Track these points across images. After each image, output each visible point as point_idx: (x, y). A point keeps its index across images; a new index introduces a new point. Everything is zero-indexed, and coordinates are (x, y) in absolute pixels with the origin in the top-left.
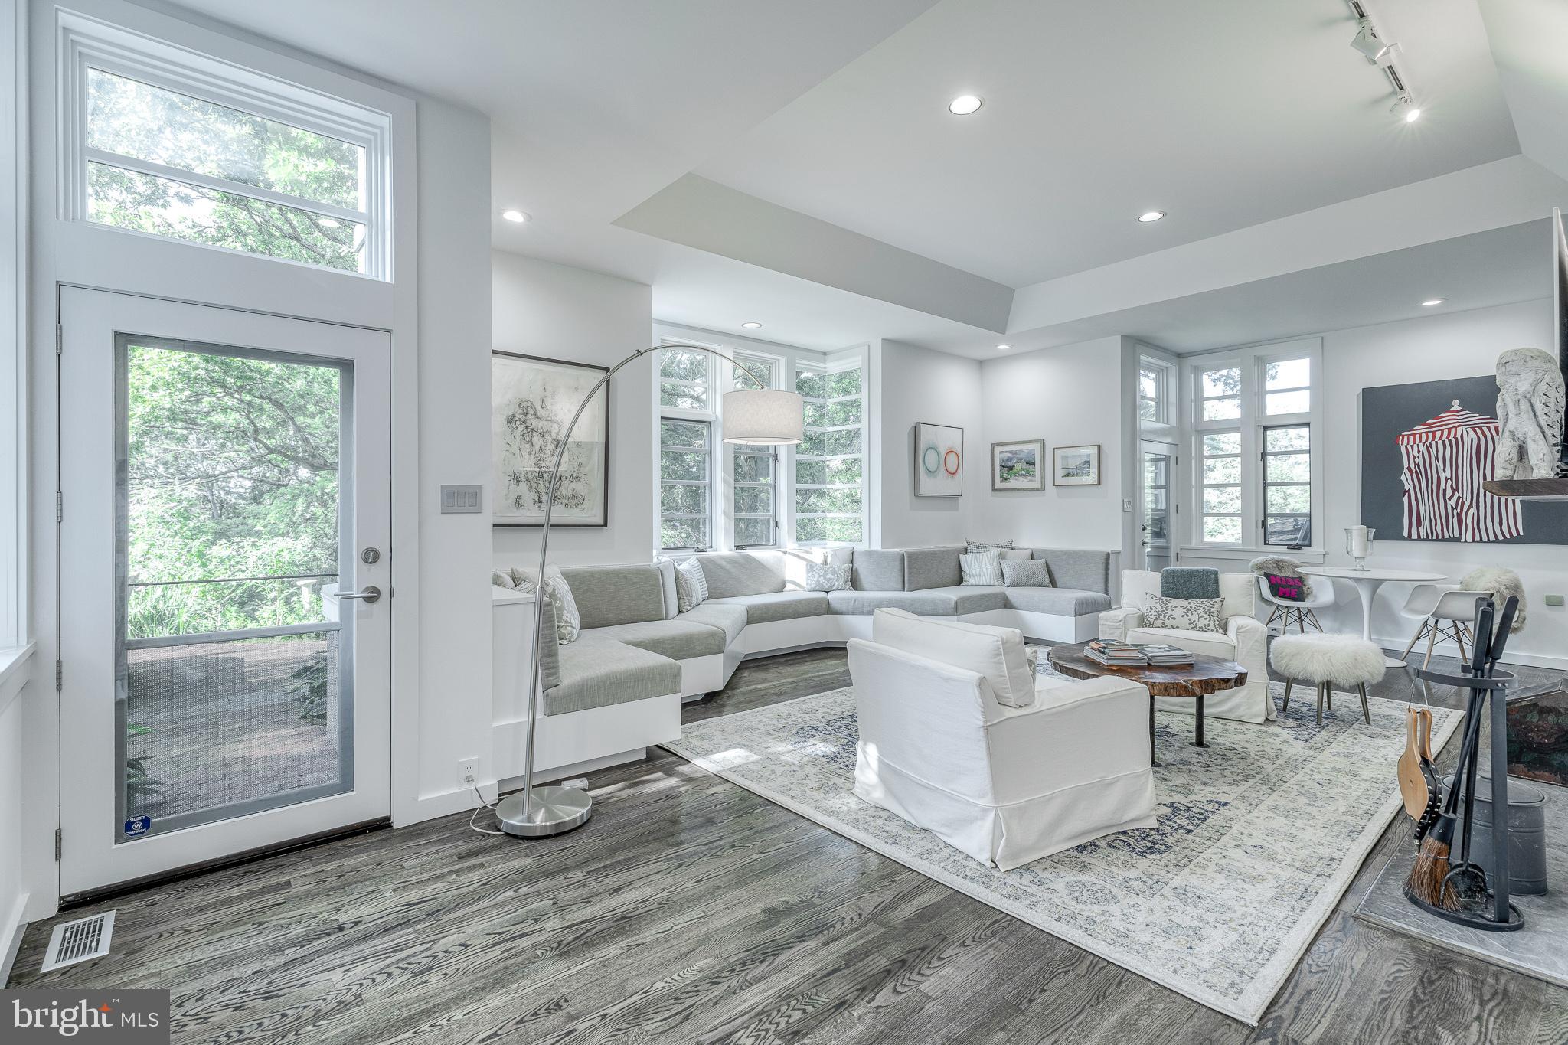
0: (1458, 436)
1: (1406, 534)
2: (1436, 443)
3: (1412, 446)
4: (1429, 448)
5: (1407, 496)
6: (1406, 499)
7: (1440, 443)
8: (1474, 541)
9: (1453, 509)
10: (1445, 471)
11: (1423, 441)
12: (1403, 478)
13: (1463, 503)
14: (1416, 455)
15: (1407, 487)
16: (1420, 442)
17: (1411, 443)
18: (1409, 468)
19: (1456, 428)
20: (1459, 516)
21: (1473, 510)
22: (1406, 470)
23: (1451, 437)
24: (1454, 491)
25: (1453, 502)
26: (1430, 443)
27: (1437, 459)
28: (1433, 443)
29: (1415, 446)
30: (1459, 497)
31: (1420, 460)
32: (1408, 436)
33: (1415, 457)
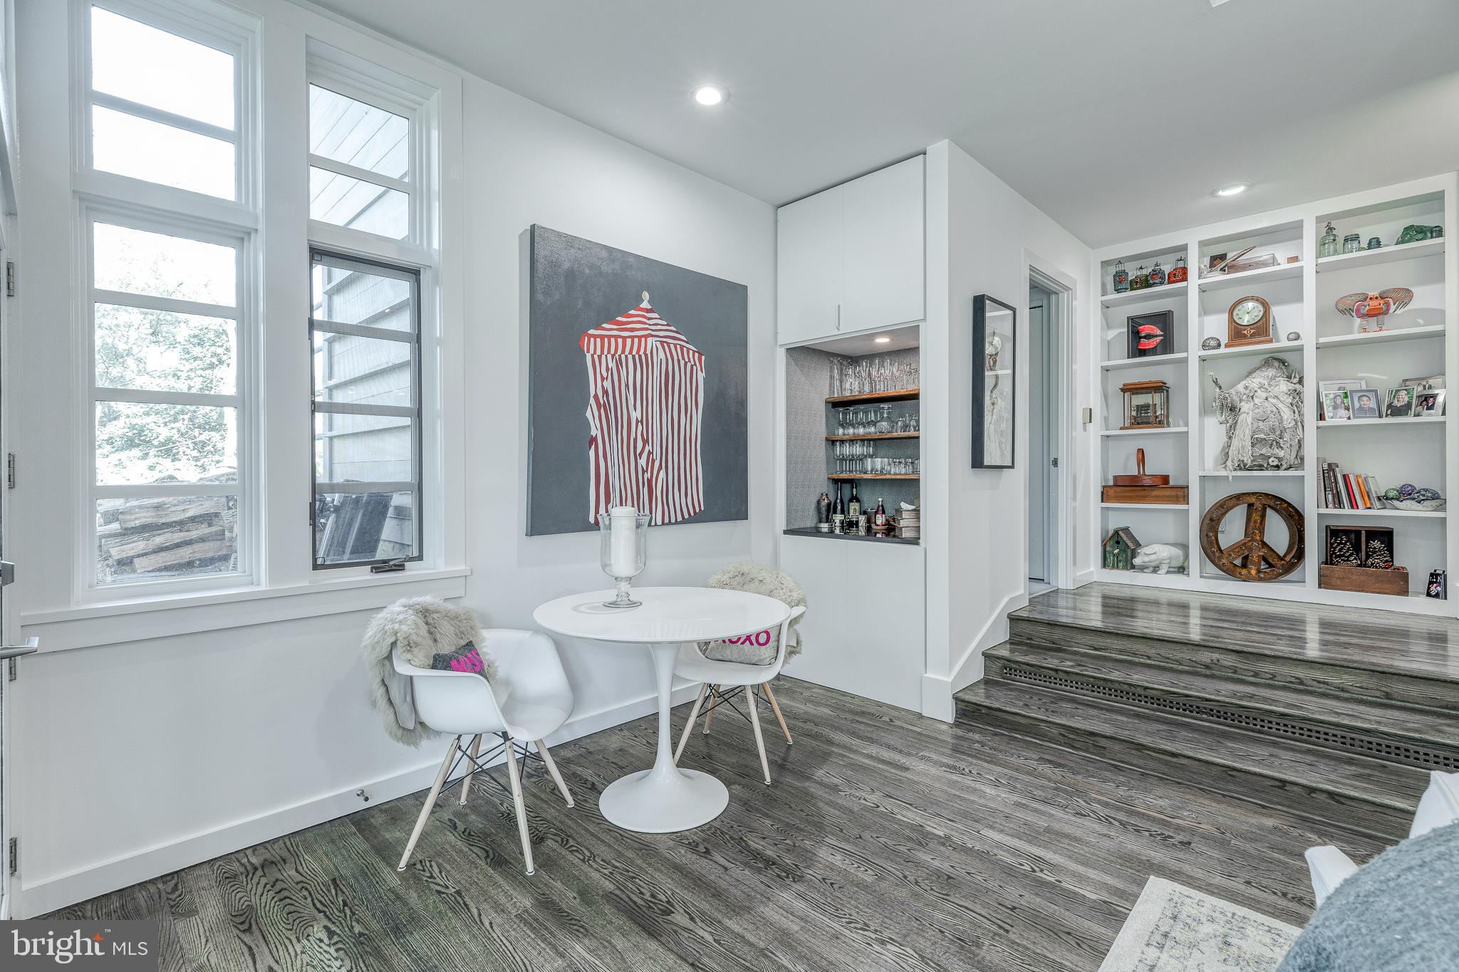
0: (648, 352)
1: (592, 520)
2: (626, 356)
3: (600, 357)
4: (619, 363)
5: (593, 447)
6: (592, 453)
7: (630, 357)
8: (663, 523)
9: (643, 472)
10: (635, 409)
11: (612, 352)
12: (589, 414)
13: (653, 461)
14: (605, 375)
15: (594, 432)
16: (609, 352)
17: (599, 352)
18: (596, 397)
19: (646, 337)
20: (650, 481)
21: (662, 474)
22: (592, 401)
23: (642, 353)
24: (645, 442)
25: (643, 462)
26: (620, 356)
27: (627, 386)
28: (623, 356)
29: (603, 357)
30: (649, 453)
31: (608, 384)
32: (595, 337)
33: (603, 379)
